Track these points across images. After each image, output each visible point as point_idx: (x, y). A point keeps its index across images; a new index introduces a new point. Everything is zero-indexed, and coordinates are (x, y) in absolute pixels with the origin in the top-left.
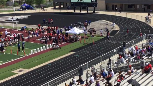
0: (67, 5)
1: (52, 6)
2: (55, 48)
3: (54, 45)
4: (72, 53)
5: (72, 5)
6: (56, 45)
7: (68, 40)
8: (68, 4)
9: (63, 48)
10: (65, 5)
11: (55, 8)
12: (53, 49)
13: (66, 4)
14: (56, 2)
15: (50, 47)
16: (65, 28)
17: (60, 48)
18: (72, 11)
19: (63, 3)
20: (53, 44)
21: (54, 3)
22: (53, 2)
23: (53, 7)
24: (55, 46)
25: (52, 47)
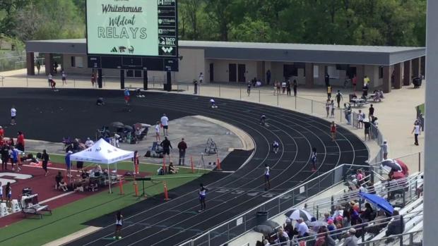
0: (73, 64)
1: (21, 67)
2: (30, 214)
3: (27, 201)
4: (92, 229)
5: (90, 64)
6: (35, 201)
8: (80, 62)
9: (59, 212)
10: (67, 62)
11: (31, 73)
12: (23, 216)
13: (73, 59)
14: (36, 54)
15: (14, 211)
16: (67, 144)
17: (47, 213)
18: (86, 85)
19: (61, 55)
20: (25, 197)
21: (31, 56)
22: (24, 51)
23: (25, 71)
24: (30, 205)
25: (19, 210)
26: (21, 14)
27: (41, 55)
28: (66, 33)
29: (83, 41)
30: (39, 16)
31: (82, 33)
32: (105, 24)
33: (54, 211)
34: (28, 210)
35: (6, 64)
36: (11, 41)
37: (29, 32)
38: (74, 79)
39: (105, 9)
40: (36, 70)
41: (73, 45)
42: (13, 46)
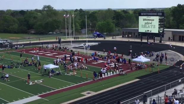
1: (120, 35)
2: (121, 74)
3: (121, 71)
4: (138, 80)
5: (139, 35)
6: (122, 71)
10: (133, 35)
12: (119, 75)
13: (134, 33)
16: (132, 56)
18: (139, 40)
19: (131, 32)
20: (120, 70)
21: (123, 32)
23: (122, 36)
24: (121, 72)
25: (118, 73)
26: (122, 21)
29: (137, 28)
31: (138, 26)
32: (144, 24)
33: (127, 74)
34: (121, 73)
35: (117, 34)
36: (118, 28)
37: (123, 26)
38: (135, 39)
39: (144, 20)
41: (134, 30)
42: (119, 29)
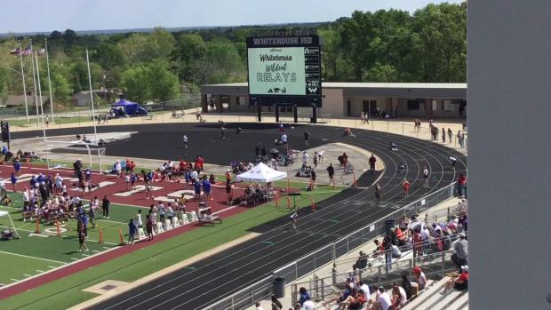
0: (238, 103)
1: (197, 107)
2: (205, 222)
3: (203, 213)
4: (254, 235)
5: (252, 102)
6: (209, 212)
7: (244, 200)
8: (243, 101)
9: (227, 221)
10: (233, 101)
11: (205, 111)
12: (200, 224)
13: (238, 99)
14: (209, 96)
15: (193, 220)
16: (233, 167)
17: (218, 222)
18: (252, 119)
19: (229, 96)
20: (201, 210)
21: (205, 97)
22: (200, 94)
23: (200, 109)
24: (205, 215)
25: (197, 220)
26: (198, 64)
27: (212, 97)
28: (232, 79)
29: (246, 84)
30: (212, 66)
31: (245, 78)
32: (263, 70)
33: (224, 220)
34: (204, 220)
35: (186, 105)
36: (189, 85)
37: (204, 78)
38: (239, 115)
39: (262, 59)
40: (209, 108)
41: (237, 88)
42: (191, 89)
